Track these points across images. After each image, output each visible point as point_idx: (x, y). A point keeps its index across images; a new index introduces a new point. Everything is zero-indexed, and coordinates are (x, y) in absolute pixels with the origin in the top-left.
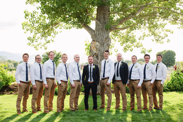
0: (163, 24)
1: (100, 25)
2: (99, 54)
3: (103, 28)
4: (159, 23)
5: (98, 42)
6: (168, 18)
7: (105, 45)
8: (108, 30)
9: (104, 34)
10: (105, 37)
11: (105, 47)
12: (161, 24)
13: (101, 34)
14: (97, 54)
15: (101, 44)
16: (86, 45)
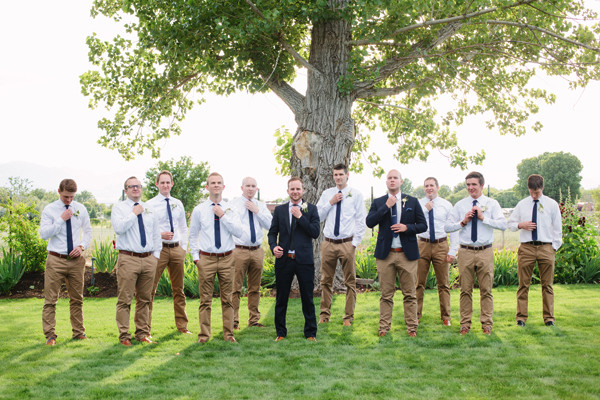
0: (523, 73)
1: (322, 80)
2: (320, 170)
3: (332, 88)
4: (509, 70)
5: (317, 133)
6: (536, 54)
7: (337, 141)
8: (346, 94)
9: (335, 108)
10: (336, 119)
11: (336, 148)
12: (516, 75)
13: (324, 110)
14: (312, 172)
15: (325, 140)
16: (280, 142)
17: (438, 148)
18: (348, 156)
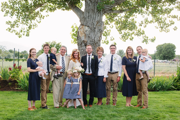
0: (169, 9)
1: (91, 5)
2: (89, 42)
3: (95, 8)
4: (164, 8)
5: (88, 26)
6: (174, 2)
7: (96, 30)
8: (100, 11)
9: (96, 16)
10: (96, 21)
11: (96, 33)
12: (166, 10)
13: (91, 17)
14: (85, 42)
15: (91, 29)
16: (73, 30)
17: (136, 36)
18: (101, 36)
